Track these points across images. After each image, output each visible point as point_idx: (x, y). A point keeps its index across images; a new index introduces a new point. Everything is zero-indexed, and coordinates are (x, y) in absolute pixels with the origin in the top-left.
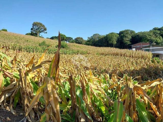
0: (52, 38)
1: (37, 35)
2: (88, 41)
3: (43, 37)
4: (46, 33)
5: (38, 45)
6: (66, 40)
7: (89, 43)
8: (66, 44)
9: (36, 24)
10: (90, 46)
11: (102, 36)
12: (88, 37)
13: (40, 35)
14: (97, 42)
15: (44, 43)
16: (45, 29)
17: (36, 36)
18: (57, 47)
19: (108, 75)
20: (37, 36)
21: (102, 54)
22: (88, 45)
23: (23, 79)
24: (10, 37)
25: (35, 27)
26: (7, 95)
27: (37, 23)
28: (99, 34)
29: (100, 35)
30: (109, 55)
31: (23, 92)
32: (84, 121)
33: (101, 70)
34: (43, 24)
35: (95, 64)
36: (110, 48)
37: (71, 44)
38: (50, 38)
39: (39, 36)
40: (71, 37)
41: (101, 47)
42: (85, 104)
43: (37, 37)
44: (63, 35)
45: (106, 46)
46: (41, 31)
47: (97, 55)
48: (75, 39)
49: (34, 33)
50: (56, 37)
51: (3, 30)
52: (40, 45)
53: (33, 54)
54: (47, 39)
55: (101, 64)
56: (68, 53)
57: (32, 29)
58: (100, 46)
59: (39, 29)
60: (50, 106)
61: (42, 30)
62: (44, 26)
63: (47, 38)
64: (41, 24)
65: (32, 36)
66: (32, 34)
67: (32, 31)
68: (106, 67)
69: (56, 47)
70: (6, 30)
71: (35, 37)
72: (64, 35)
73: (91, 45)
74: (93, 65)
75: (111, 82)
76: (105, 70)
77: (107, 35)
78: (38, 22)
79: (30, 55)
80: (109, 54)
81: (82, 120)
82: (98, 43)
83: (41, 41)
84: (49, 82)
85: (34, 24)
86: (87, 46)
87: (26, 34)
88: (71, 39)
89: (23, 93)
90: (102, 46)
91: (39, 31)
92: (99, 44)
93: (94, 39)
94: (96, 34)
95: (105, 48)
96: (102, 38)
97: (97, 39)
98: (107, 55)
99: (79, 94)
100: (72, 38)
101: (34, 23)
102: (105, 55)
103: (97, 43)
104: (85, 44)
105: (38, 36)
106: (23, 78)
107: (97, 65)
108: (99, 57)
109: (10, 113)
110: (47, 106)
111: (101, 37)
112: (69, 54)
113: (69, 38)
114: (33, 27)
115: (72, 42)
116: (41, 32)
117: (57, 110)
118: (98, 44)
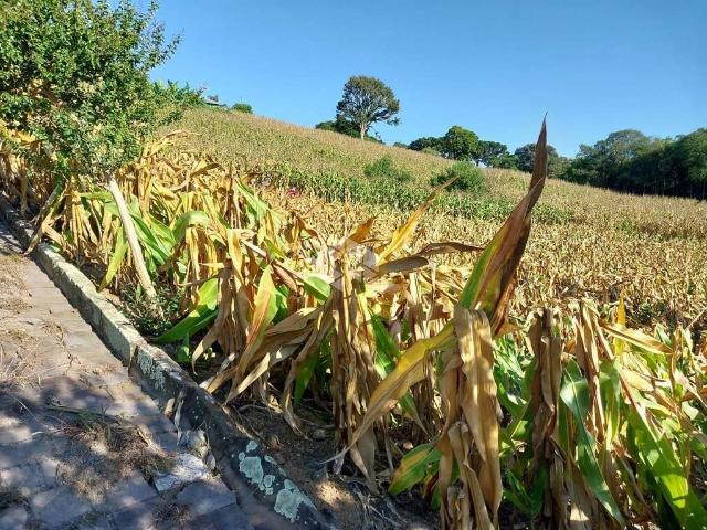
0: (417, 146)
1: (359, 130)
2: (582, 164)
3: (381, 142)
4: (396, 122)
5: (361, 171)
6: (476, 156)
7: (584, 172)
8: (477, 173)
9: (358, 86)
10: (587, 188)
11: (657, 140)
12: (582, 147)
13: (371, 133)
14: (626, 169)
15: (384, 165)
16: (394, 108)
17: (354, 136)
18: (435, 182)
19: (687, 335)
20: (359, 136)
21: (649, 229)
22: (580, 180)
23: (345, 301)
24: (261, 136)
25: (354, 99)
26: (279, 355)
27: (365, 78)
28: (638, 134)
29: (646, 135)
30: (686, 237)
31: (340, 351)
32: (585, 522)
33: (642, 302)
34: (387, 84)
35: (610, 274)
36: (690, 202)
37: (500, 173)
38: (408, 144)
39: (366, 135)
40: (498, 144)
41: (645, 197)
42: (595, 448)
43: (356, 140)
44: (465, 132)
45: (670, 193)
46: (378, 115)
47: (620, 234)
48: (518, 152)
49: (347, 122)
50: (433, 139)
51: (239, 108)
52: (368, 174)
53: (339, 206)
54: (396, 148)
55: (640, 274)
56: (480, 212)
57: (341, 106)
58: (638, 190)
59: (367, 105)
60: (465, 428)
61: (380, 110)
62: (389, 94)
63: (396, 144)
64: (377, 85)
65: (337, 134)
66: (339, 127)
67: (343, 113)
68: (669, 296)
69: (433, 185)
70: (246, 109)
71: (350, 138)
72: (472, 135)
73: (594, 183)
74: (601, 274)
75: (697, 367)
76: (662, 306)
77: (684, 140)
78: (369, 76)
79: (330, 209)
80: (685, 232)
81: (577, 515)
82: (632, 175)
83: (374, 155)
84: (468, 327)
85: (353, 86)
86: (574, 187)
87: (318, 127)
88: (498, 153)
89: (340, 356)
90: (650, 192)
91: (368, 115)
92: (637, 180)
93: (610, 157)
94: (626, 132)
95: (667, 201)
96: (655, 154)
97: (629, 157)
98: (674, 235)
99: (575, 400)
100: (504, 148)
101: (352, 80)
102: (666, 237)
103: (626, 175)
104: (562, 177)
105: (362, 134)
106: (347, 297)
107: (619, 279)
108: (630, 243)
109: (281, 420)
110: (450, 427)
111: (652, 149)
112: (486, 217)
113: (491, 145)
114: (346, 96)
115: (502, 166)
116: (374, 120)
117: (488, 451)
118: (632, 182)
